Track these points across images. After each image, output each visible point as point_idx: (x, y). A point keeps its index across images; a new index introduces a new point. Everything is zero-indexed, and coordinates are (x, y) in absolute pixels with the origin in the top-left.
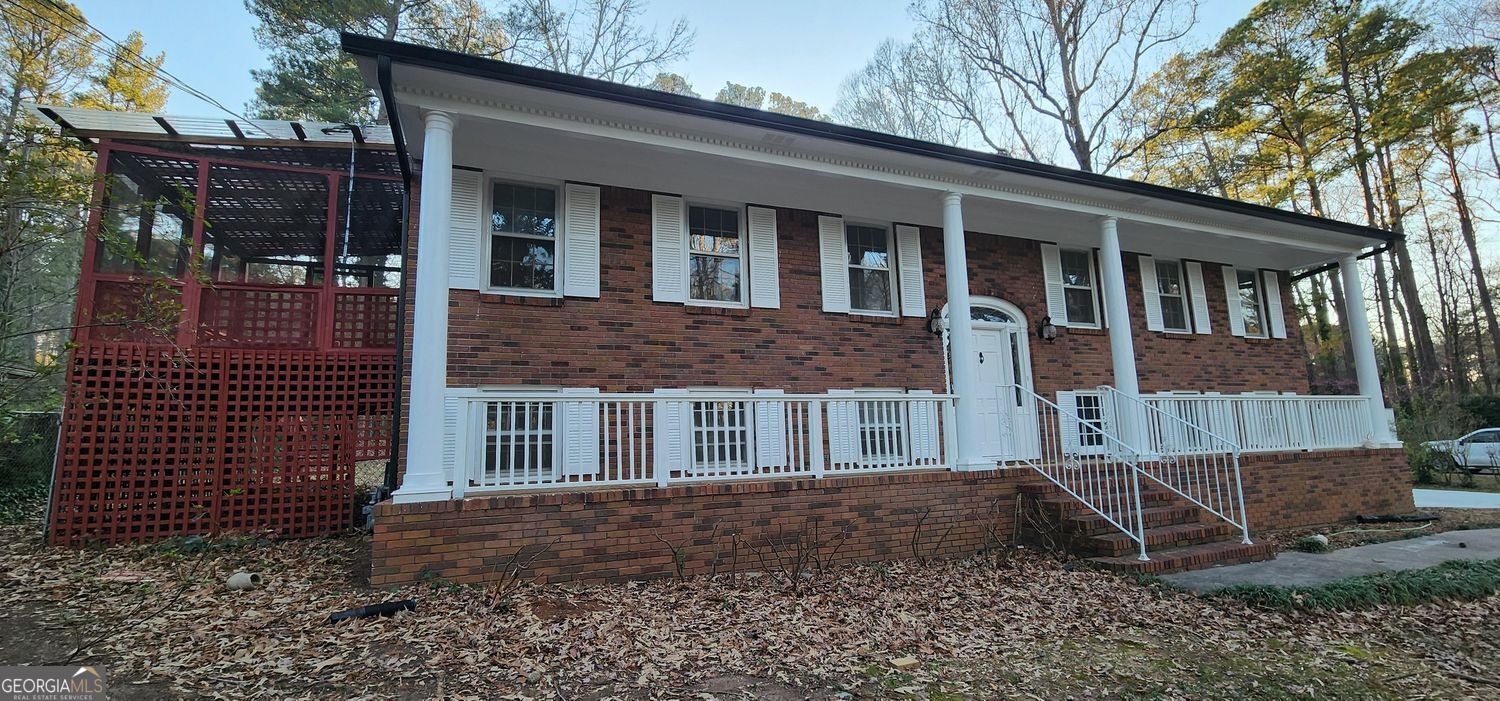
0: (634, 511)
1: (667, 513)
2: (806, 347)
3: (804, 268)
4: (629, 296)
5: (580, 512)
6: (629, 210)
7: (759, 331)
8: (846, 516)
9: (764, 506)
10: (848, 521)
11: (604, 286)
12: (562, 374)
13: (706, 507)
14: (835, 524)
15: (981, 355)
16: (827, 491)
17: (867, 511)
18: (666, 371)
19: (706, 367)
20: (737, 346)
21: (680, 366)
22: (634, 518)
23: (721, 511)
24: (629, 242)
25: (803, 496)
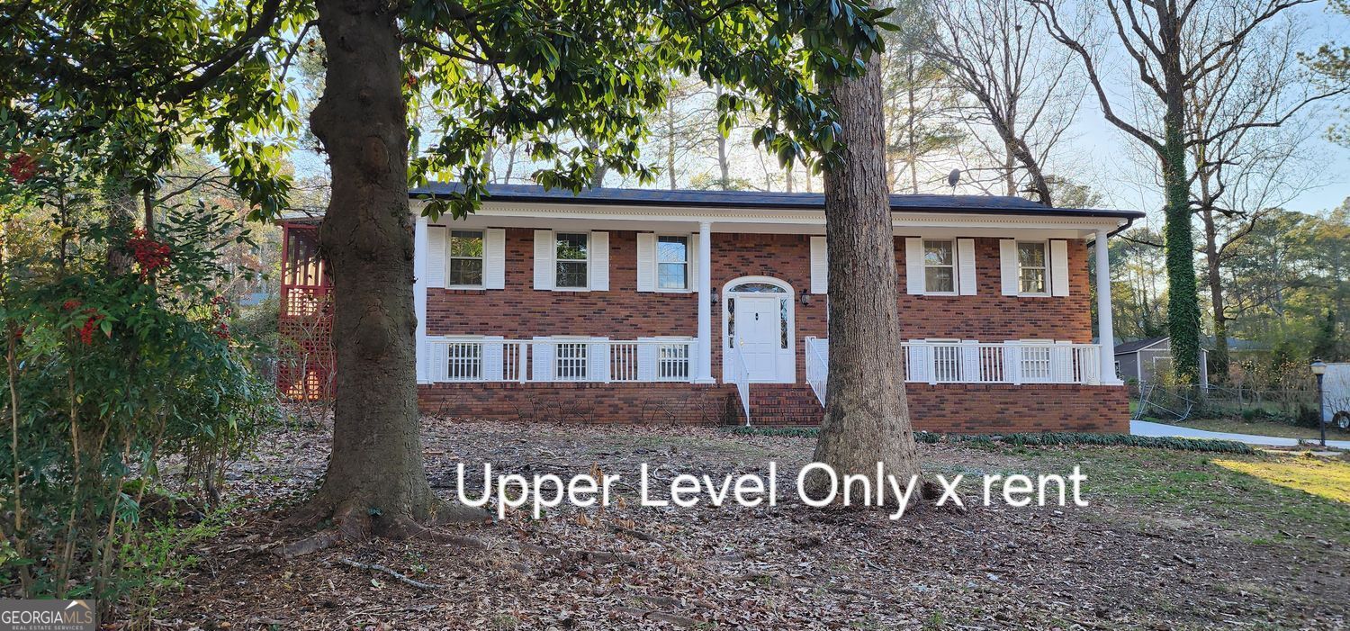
0: (506, 393)
1: (521, 395)
2: (624, 313)
3: (626, 266)
4: (520, 287)
5: (480, 391)
6: (522, 240)
7: (596, 304)
8: (616, 402)
9: (571, 395)
10: (617, 405)
11: (507, 282)
12: (484, 329)
13: (541, 394)
14: (610, 406)
15: (757, 315)
16: (606, 389)
17: (629, 402)
18: (541, 327)
19: (563, 325)
20: (583, 313)
21: (548, 325)
22: (506, 396)
23: (548, 396)
24: (519, 257)
25: (592, 391)
